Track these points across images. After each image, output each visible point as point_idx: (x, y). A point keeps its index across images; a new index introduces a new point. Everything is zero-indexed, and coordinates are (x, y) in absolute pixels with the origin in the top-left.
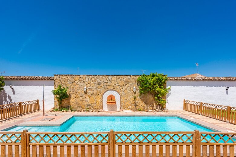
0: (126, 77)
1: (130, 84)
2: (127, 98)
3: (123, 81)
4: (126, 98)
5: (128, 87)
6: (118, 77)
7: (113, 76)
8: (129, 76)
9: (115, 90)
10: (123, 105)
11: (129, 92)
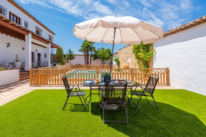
4: (133, 64)
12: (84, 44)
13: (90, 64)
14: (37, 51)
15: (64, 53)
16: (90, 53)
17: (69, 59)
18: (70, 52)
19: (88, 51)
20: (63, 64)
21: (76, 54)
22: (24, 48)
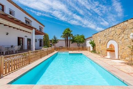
0: (122, 24)
1: (127, 30)
2: (125, 47)
3: (120, 30)
4: (123, 47)
5: (125, 34)
6: (116, 27)
7: (112, 27)
8: (125, 21)
9: (113, 40)
10: (120, 54)
11: (126, 40)
12: (65, 32)
13: (70, 46)
14: (26, 36)
15: (50, 39)
16: (69, 38)
17: (54, 43)
18: (55, 38)
19: (68, 37)
20: (48, 47)
21: (60, 39)
22: (8, 33)
